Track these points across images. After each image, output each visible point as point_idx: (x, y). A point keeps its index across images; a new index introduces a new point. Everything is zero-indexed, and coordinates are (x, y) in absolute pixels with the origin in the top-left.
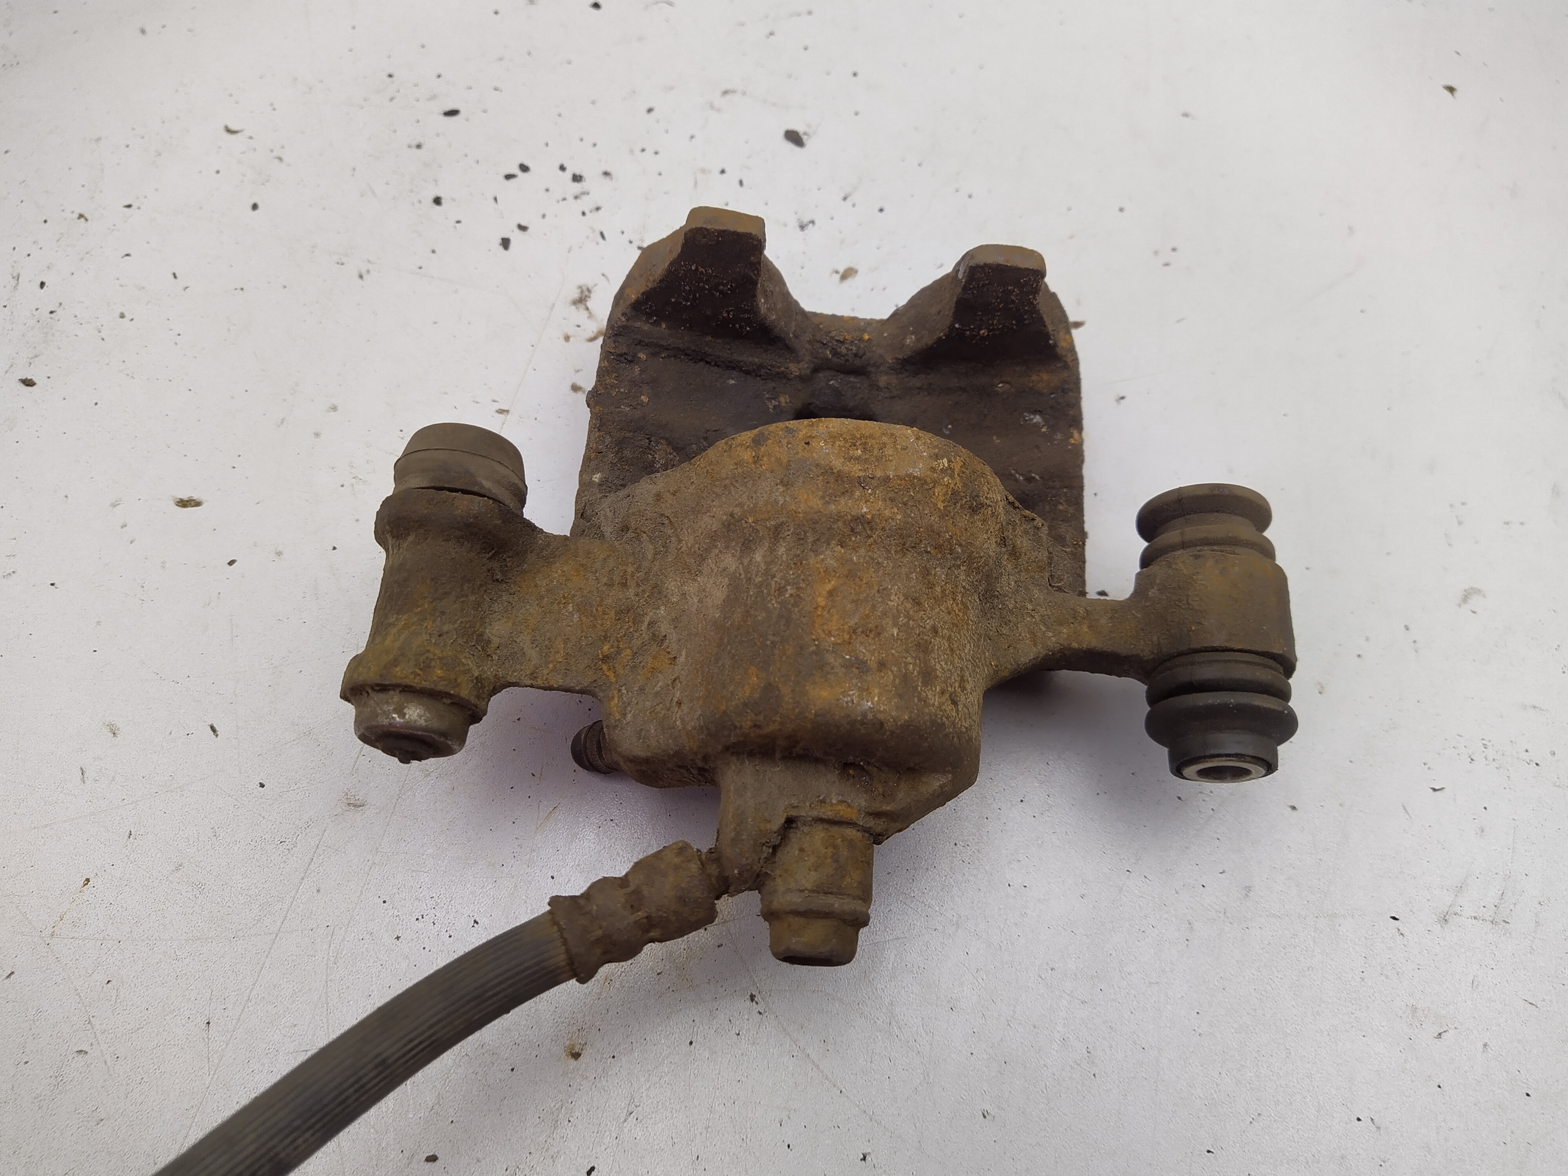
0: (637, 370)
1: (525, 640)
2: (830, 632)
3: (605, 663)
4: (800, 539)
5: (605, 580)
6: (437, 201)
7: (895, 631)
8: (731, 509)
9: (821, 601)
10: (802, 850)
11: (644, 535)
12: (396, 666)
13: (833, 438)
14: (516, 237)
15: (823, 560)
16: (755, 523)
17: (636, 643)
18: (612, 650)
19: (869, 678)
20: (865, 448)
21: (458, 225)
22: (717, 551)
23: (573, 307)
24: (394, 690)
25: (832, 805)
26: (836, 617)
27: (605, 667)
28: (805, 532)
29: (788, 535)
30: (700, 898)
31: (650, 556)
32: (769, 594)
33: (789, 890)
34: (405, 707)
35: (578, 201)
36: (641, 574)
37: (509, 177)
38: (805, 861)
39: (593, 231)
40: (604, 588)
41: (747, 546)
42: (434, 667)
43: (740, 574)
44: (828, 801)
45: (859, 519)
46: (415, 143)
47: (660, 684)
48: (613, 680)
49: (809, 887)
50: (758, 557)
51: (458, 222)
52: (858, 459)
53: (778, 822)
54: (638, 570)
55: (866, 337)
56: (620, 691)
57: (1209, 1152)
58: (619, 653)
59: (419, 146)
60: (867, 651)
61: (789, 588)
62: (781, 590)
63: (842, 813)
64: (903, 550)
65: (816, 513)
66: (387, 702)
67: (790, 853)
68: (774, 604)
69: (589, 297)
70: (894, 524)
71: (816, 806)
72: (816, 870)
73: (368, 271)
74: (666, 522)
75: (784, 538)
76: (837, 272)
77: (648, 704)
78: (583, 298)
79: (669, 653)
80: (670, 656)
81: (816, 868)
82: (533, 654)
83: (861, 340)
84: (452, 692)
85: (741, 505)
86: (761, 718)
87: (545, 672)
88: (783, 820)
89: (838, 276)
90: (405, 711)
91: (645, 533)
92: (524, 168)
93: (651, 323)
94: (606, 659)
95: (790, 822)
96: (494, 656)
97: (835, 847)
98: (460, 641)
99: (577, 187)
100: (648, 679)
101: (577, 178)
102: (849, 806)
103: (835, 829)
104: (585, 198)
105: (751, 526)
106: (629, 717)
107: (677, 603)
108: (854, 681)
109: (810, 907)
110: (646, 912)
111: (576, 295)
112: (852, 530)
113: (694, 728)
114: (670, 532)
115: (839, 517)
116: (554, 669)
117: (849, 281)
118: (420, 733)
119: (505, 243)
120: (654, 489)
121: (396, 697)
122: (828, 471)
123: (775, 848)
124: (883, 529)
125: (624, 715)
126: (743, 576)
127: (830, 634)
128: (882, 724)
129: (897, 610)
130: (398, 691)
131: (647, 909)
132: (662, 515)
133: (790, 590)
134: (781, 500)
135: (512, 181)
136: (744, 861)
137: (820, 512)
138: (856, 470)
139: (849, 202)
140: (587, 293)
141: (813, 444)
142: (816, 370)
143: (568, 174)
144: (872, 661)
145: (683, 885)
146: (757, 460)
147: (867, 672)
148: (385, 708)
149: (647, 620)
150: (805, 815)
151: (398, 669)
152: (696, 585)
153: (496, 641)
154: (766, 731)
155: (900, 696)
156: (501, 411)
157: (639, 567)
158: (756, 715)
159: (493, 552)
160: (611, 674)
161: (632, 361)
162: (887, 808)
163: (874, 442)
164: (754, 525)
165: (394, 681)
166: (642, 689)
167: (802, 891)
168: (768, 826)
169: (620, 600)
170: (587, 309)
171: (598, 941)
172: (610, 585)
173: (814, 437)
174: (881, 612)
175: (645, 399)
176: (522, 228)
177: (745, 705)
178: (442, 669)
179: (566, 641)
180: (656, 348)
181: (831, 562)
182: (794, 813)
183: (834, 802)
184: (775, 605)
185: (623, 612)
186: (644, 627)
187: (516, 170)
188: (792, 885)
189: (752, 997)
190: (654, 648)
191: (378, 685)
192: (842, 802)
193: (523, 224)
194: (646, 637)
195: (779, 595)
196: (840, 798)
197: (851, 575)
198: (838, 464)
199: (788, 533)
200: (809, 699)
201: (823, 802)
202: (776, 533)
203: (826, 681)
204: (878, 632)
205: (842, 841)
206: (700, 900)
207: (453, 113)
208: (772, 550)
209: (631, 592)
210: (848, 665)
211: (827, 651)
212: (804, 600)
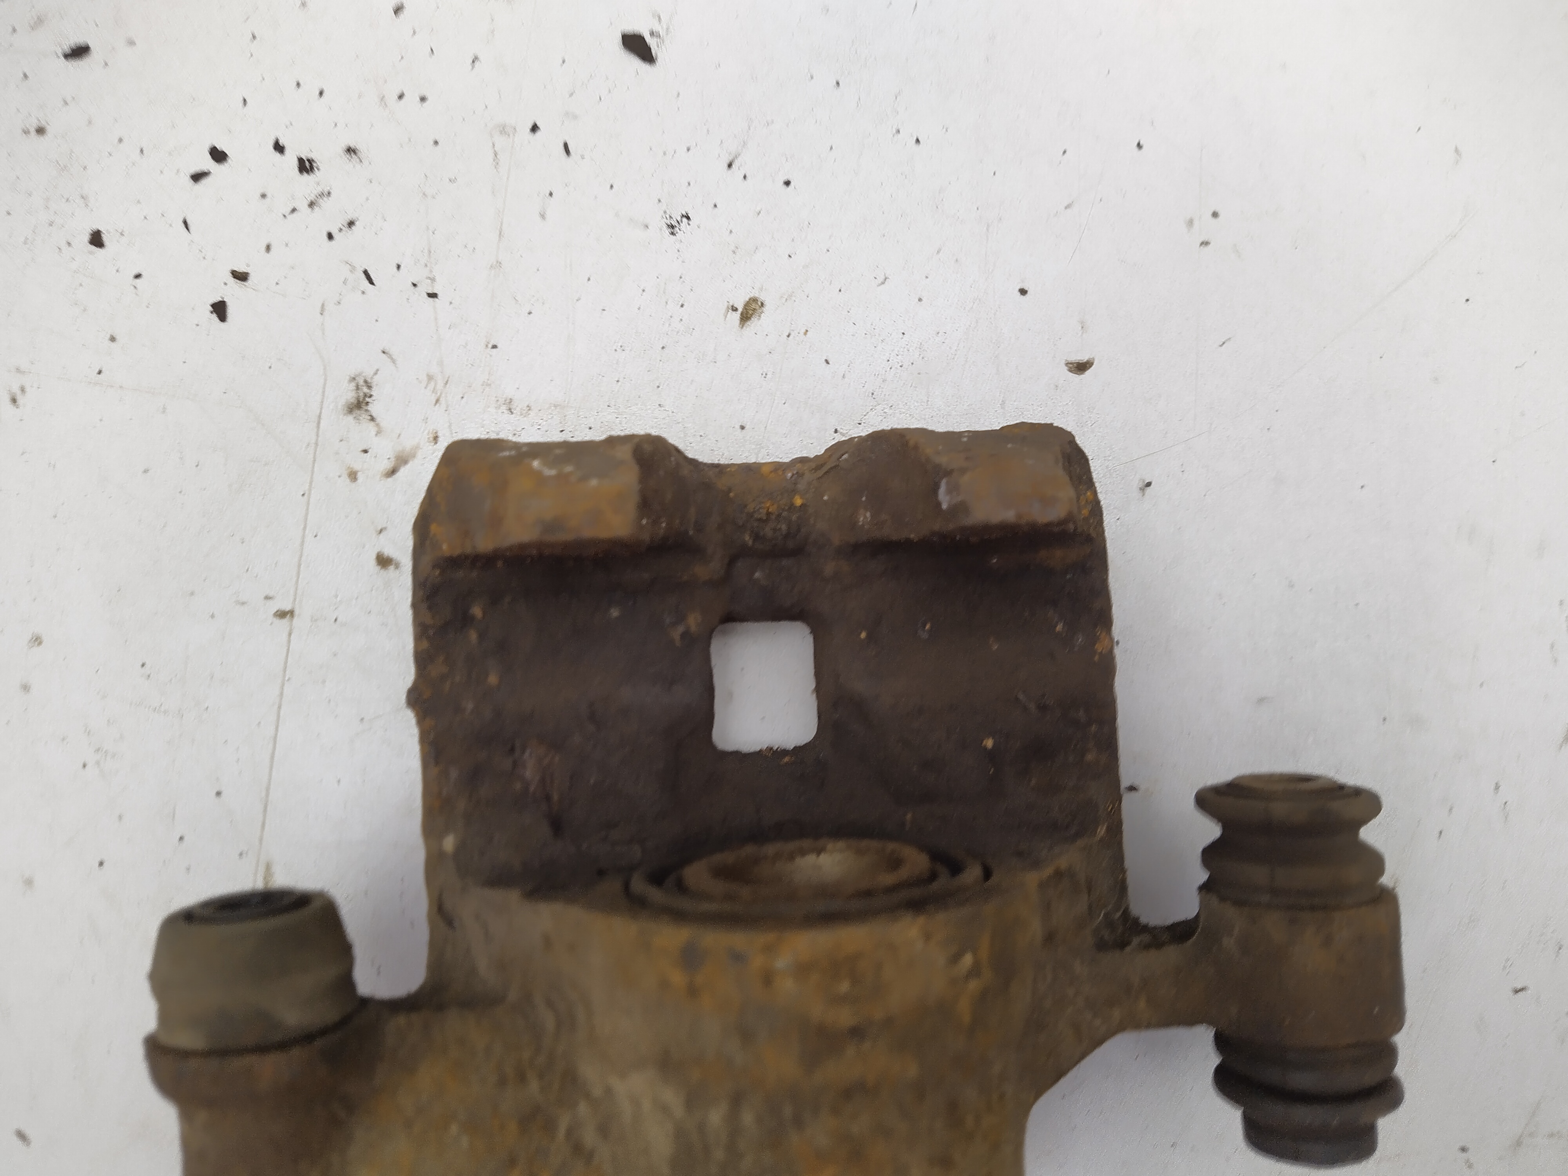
0: (473, 636)
6: (97, 239)
14: (232, 293)
21: (138, 281)
23: (350, 418)
35: (316, 209)
37: (197, 177)
39: (353, 269)
46: (33, 125)
51: (138, 276)
55: (798, 501)
59: (40, 131)
69: (371, 396)
73: (23, 390)
76: (735, 309)
78: (361, 400)
83: (791, 507)
89: (737, 316)
92: (218, 156)
99: (308, 184)
101: (306, 166)
104: (325, 203)
111: (350, 395)
117: (754, 324)
119: (220, 309)
135: (204, 182)
139: (737, 172)
140: (365, 390)
142: (732, 561)
143: (290, 160)
156: (282, 614)
161: (466, 620)
170: (372, 419)
175: (493, 680)
176: (241, 277)
180: (495, 595)
187: (207, 163)
193: (241, 269)
207: (79, 52)
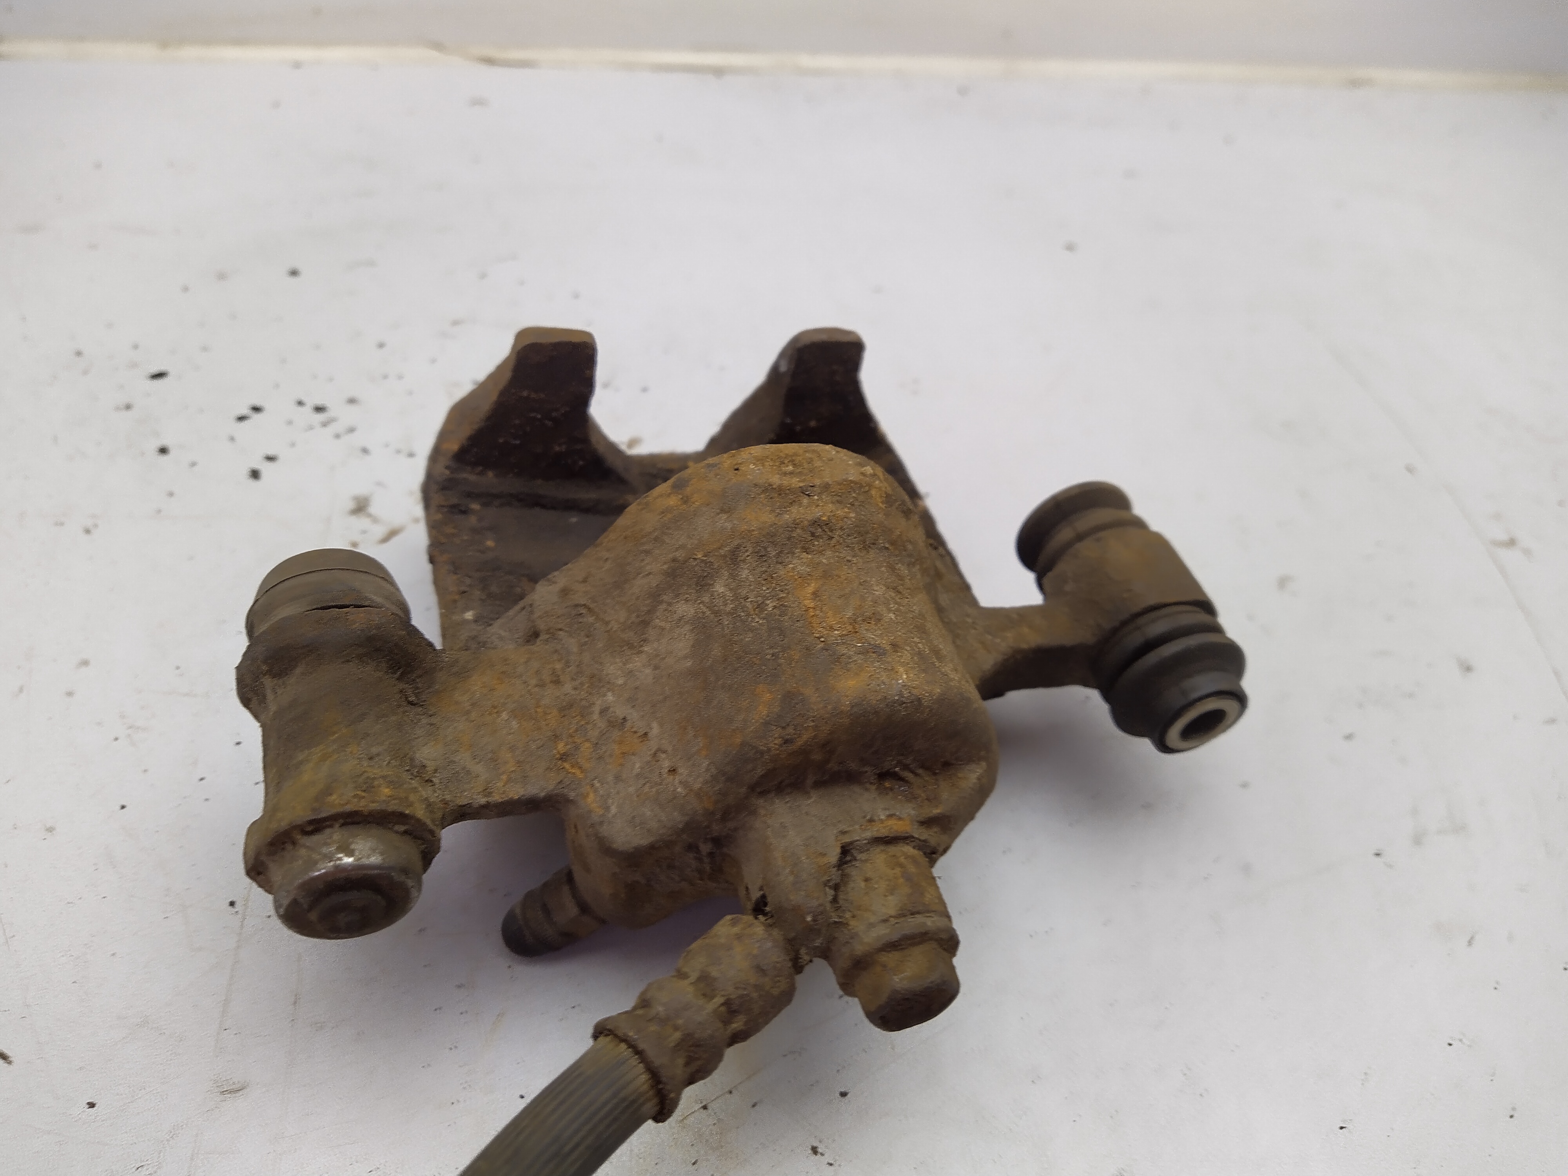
1: (464, 758)
2: (831, 627)
3: (565, 761)
4: (761, 557)
5: (534, 682)
6: (163, 451)
7: (892, 616)
8: (671, 556)
9: (810, 604)
10: (867, 880)
11: (561, 633)
12: (331, 794)
13: (761, 460)
14: (266, 469)
15: (793, 569)
16: (706, 556)
17: (594, 734)
18: (569, 747)
19: (890, 660)
20: (794, 464)
21: (193, 467)
22: (664, 606)
23: (353, 517)
24: (331, 826)
25: (882, 821)
26: (830, 614)
27: (567, 765)
28: (765, 548)
29: (748, 556)
30: (778, 963)
31: (575, 650)
32: (748, 615)
33: (872, 925)
34: (352, 843)
35: (327, 427)
36: (573, 669)
37: (241, 419)
38: (876, 888)
39: (354, 449)
40: (536, 689)
41: (703, 583)
42: (379, 786)
43: (704, 613)
44: (876, 818)
45: (816, 523)
46: (122, 405)
47: (637, 766)
48: (581, 776)
49: (892, 912)
50: (720, 588)
51: (193, 464)
52: (791, 473)
53: (833, 855)
54: (567, 664)
56: (593, 785)
57: (1342, 1128)
58: (577, 748)
59: (128, 407)
60: (873, 635)
61: (768, 602)
62: (761, 607)
63: (895, 828)
64: (866, 548)
65: (771, 526)
66: (326, 844)
67: (856, 885)
68: (757, 621)
69: (368, 505)
70: (849, 522)
71: (867, 826)
72: (892, 894)
73: (95, 525)
74: (584, 611)
75: (744, 561)
76: (622, 443)
77: (631, 790)
78: (361, 507)
79: (635, 732)
80: (639, 734)
81: (892, 891)
82: (479, 769)
84: (407, 812)
85: (682, 547)
86: (790, 730)
87: (500, 784)
88: (838, 850)
89: (625, 446)
90: (353, 846)
91: (560, 630)
92: (256, 409)
93: (477, 474)
94: (564, 757)
95: (845, 850)
96: (434, 779)
97: (901, 866)
98: (394, 763)
99: (321, 417)
100: (621, 765)
101: (319, 409)
102: (900, 819)
103: (893, 849)
104: (333, 424)
105: (703, 561)
106: (614, 810)
107: (625, 684)
108: (877, 664)
109: (903, 932)
110: (723, 996)
111: (352, 506)
112: (813, 534)
113: (706, 782)
114: (591, 619)
115: (796, 524)
116: (509, 780)
117: (637, 448)
118: (376, 872)
119: (255, 474)
120: (556, 588)
121: (336, 834)
122: (768, 489)
123: (836, 888)
124: (842, 528)
125: (607, 809)
126: (708, 613)
127: (832, 628)
128: (919, 700)
129: (885, 598)
130: (337, 825)
131: (723, 993)
132: (577, 606)
133: (770, 604)
134: (728, 525)
135: (247, 421)
136: (815, 903)
137: (775, 524)
138: (795, 482)
140: (363, 502)
141: (743, 468)
143: (309, 408)
144: (884, 643)
145: (755, 952)
146: (686, 500)
147: (885, 654)
148: (325, 850)
149: (597, 709)
150: (858, 838)
151: (334, 797)
152: (644, 656)
153: (431, 765)
154: (800, 742)
155: (924, 671)
157: (567, 662)
158: (783, 728)
159: (401, 670)
160: (577, 772)
161: (465, 511)
162: (936, 811)
163: (800, 458)
164: (705, 558)
165: (333, 811)
166: (618, 778)
167: (885, 921)
168: (825, 860)
169: (558, 697)
170: (370, 516)
171: (678, 1046)
172: (542, 685)
173: (740, 464)
174: (872, 601)
175: (490, 543)
176: (270, 459)
177: (767, 724)
178: (388, 787)
179: (512, 749)
180: (488, 498)
181: (803, 569)
182: (847, 839)
183: (883, 817)
184: (761, 622)
185: (566, 708)
186: (596, 716)
187: (247, 412)
188: (873, 919)
189: (815, 1150)
190: (616, 734)
191: (311, 822)
192: (890, 816)
193: (270, 455)
194: (602, 724)
195: (762, 610)
196: (887, 813)
197: (826, 575)
198: (776, 480)
199: (747, 554)
200: (838, 692)
201: (871, 821)
202: (734, 558)
203: (848, 670)
204: (876, 618)
205: (905, 858)
206: (778, 965)
207: (160, 375)
208: (733, 576)
209: (568, 687)
210: (864, 652)
211: (838, 644)
212: (790, 607)
